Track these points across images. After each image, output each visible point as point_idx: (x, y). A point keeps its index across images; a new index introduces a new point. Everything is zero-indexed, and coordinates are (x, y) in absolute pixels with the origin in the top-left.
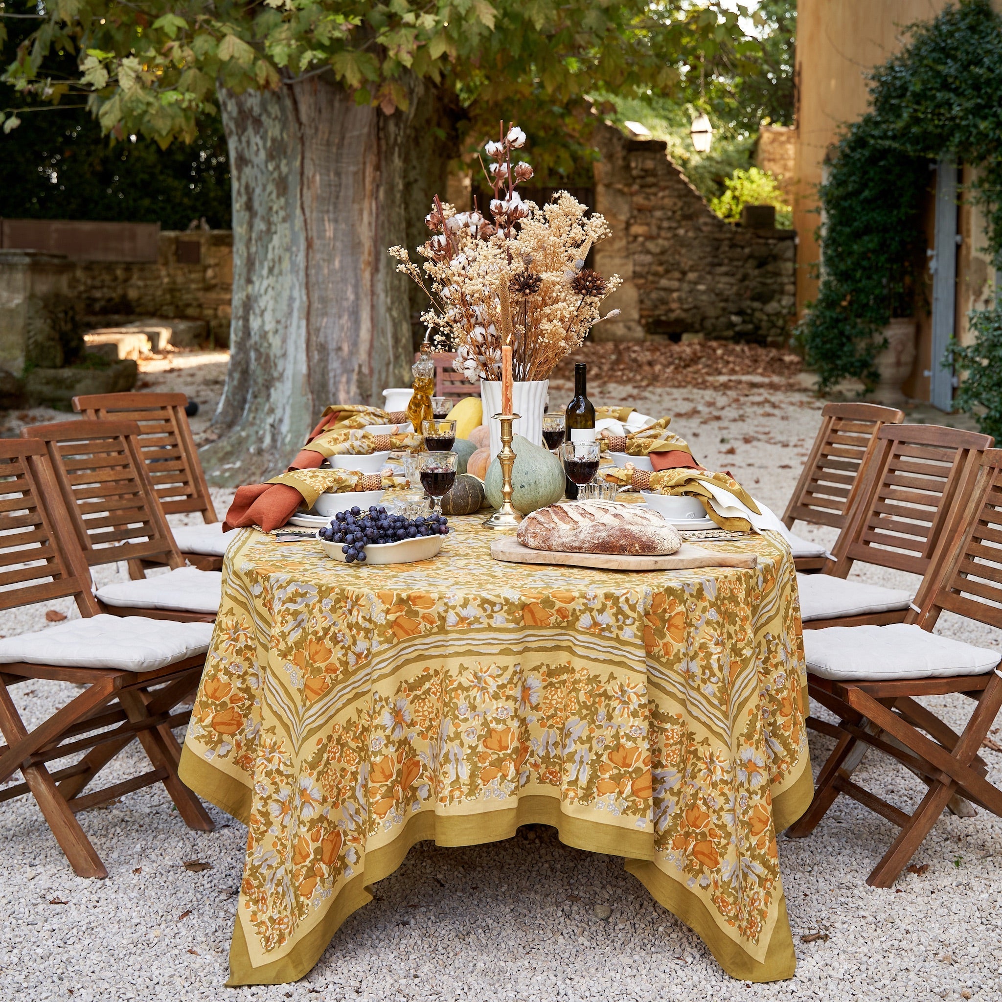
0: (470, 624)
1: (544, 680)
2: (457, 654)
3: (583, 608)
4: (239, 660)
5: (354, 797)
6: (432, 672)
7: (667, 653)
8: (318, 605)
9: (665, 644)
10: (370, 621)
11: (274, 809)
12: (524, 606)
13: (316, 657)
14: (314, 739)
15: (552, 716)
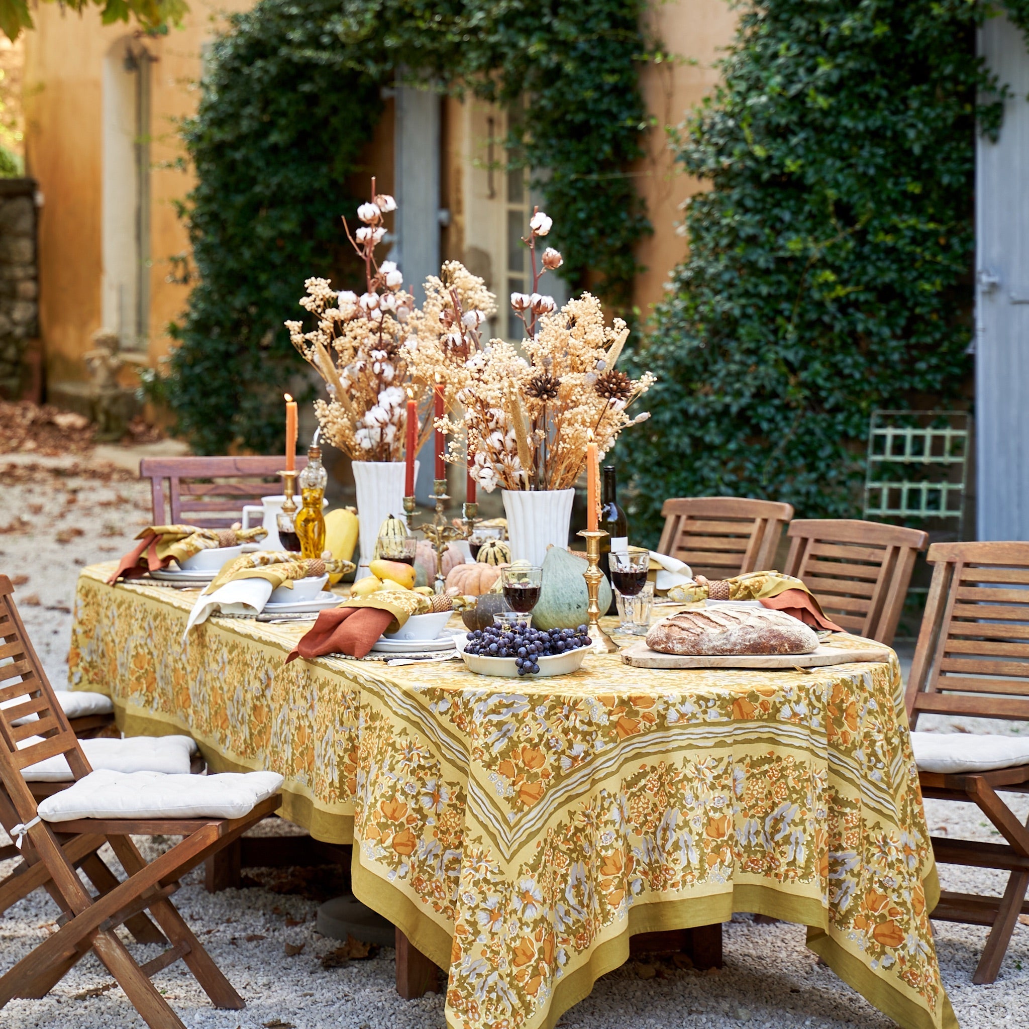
0: (688, 720)
1: (748, 771)
2: (680, 748)
3: (782, 700)
4: (412, 779)
5: (564, 899)
6: (648, 769)
7: (845, 741)
8: (531, 713)
9: (844, 733)
10: (590, 723)
11: (482, 918)
12: (734, 701)
13: (532, 763)
14: (533, 843)
15: (753, 807)
